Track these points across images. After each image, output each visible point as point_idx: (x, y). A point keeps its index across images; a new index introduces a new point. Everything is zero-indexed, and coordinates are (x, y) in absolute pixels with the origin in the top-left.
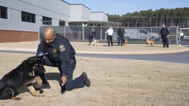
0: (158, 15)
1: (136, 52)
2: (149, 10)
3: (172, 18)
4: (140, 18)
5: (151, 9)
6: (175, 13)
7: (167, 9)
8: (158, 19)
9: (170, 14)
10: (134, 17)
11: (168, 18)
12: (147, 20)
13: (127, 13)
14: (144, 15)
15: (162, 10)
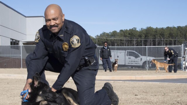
0: (144, 36)
1: (137, 76)
2: (132, 29)
3: (162, 39)
4: (121, 40)
5: (135, 28)
6: (166, 34)
7: (155, 28)
8: (145, 41)
9: (160, 34)
10: (112, 38)
11: (158, 40)
12: (131, 43)
13: (103, 33)
14: (125, 36)
15: (149, 30)
